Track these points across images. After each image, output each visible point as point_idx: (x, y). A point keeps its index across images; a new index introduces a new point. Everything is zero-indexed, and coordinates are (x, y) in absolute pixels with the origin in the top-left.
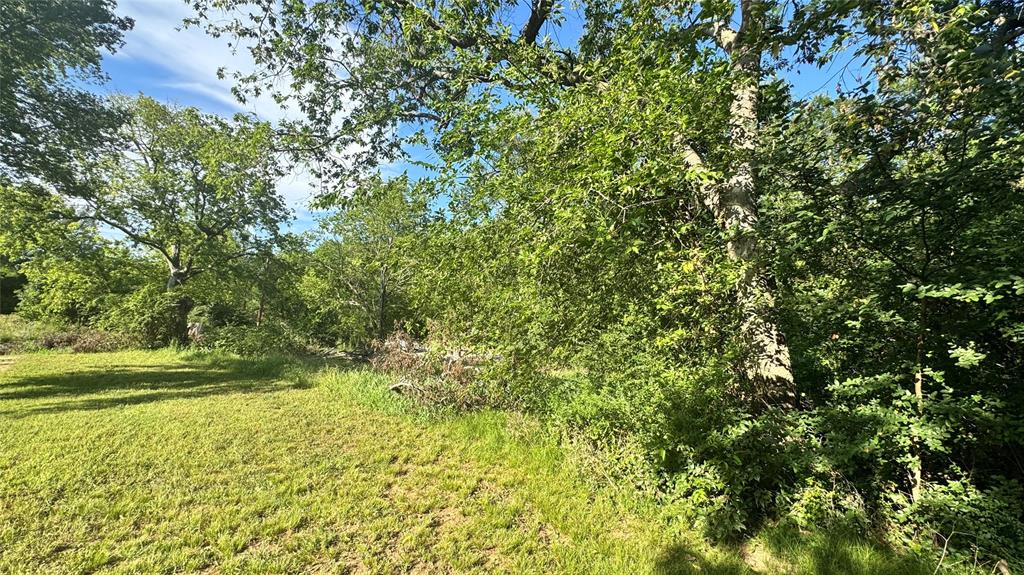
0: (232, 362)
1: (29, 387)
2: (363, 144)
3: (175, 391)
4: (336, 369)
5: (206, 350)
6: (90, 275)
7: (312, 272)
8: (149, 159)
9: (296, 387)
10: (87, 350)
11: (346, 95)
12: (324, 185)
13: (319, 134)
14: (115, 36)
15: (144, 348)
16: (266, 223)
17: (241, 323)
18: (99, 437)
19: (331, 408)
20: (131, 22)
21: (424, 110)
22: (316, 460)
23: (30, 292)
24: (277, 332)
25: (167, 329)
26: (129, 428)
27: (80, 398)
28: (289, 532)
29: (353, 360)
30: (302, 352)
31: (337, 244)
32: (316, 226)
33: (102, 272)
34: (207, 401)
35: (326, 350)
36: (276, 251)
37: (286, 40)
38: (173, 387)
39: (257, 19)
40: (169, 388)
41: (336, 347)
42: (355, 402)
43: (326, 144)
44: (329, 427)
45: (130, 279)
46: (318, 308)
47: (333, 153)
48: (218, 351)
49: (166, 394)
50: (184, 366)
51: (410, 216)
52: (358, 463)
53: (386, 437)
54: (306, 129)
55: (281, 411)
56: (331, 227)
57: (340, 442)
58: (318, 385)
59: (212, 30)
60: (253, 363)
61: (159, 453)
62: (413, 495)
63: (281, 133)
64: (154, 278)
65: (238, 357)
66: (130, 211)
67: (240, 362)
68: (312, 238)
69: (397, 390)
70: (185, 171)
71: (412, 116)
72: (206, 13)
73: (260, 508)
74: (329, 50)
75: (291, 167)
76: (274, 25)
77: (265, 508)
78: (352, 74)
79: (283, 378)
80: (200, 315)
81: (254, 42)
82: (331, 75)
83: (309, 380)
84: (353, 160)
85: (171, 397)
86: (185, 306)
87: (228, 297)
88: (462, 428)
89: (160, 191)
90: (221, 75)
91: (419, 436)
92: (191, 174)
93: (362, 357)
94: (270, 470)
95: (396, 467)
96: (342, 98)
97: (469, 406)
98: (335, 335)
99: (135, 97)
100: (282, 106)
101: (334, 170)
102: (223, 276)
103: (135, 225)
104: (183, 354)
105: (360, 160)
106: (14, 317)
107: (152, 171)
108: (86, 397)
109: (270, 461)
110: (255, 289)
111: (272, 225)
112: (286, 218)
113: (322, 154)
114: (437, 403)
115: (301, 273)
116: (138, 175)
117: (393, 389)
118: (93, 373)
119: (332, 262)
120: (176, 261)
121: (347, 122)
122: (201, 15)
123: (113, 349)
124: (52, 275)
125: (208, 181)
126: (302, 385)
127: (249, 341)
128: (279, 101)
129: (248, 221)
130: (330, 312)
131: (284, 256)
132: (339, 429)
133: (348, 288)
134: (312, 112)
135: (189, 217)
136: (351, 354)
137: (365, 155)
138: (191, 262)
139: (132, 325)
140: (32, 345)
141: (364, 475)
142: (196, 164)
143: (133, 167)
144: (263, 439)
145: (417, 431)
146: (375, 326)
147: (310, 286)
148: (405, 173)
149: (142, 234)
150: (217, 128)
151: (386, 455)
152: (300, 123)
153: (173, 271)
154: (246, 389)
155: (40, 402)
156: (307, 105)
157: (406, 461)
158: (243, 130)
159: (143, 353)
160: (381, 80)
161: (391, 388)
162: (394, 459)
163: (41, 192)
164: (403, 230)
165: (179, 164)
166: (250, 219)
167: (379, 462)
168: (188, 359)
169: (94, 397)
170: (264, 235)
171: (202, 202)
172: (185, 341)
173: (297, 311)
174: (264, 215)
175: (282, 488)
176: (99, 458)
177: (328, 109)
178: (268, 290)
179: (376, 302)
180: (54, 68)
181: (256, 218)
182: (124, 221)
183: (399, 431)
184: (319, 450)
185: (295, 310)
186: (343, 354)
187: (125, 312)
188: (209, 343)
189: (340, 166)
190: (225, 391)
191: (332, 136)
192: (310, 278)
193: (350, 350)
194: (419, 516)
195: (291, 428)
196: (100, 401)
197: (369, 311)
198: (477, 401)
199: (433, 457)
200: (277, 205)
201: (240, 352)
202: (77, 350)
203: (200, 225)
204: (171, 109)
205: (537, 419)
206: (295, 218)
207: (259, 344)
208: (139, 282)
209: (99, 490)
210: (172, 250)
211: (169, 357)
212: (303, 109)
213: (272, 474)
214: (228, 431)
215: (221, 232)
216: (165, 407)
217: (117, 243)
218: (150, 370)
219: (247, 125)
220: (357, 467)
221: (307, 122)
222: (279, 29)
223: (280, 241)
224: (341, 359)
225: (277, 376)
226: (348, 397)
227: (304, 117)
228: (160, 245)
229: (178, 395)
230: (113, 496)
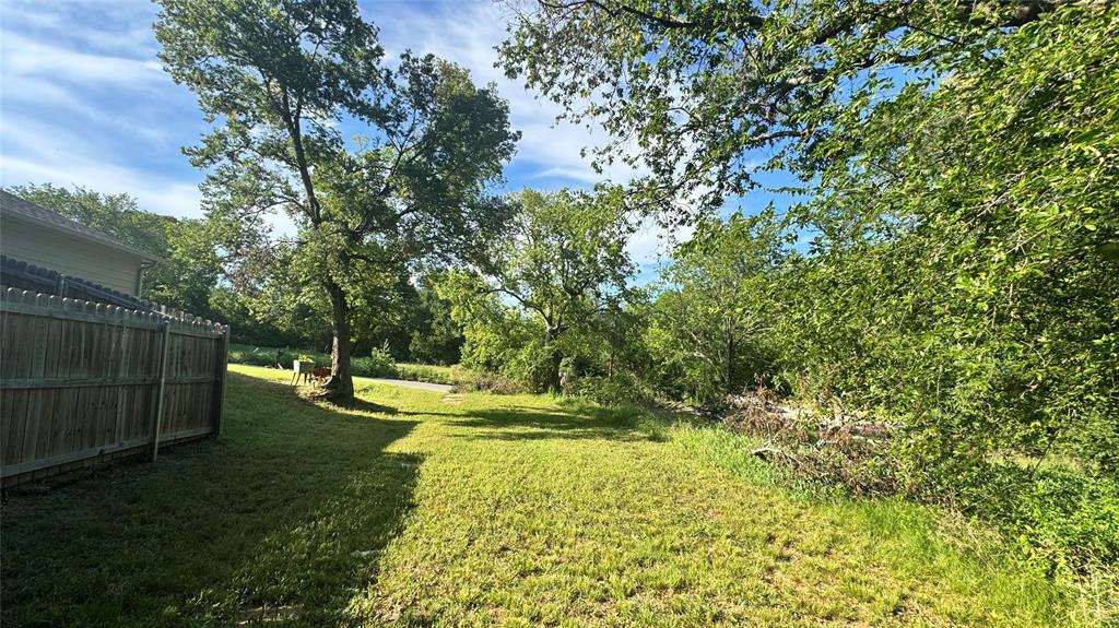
0: (594, 409)
1: (471, 419)
2: (710, 184)
3: (556, 431)
4: (689, 425)
5: (573, 397)
6: (499, 334)
7: (656, 323)
8: (530, 238)
9: (650, 439)
10: (499, 393)
11: (687, 141)
12: (670, 234)
13: (664, 185)
14: (511, 148)
15: (532, 393)
16: (615, 280)
17: (596, 374)
18: (514, 463)
19: (689, 466)
20: (519, 133)
21: (777, 128)
22: (682, 520)
23: (467, 348)
24: (627, 383)
25: (545, 380)
26: (531, 459)
27: (499, 430)
28: (671, 591)
29: (702, 416)
30: (651, 404)
31: (678, 293)
32: (658, 279)
33: (506, 331)
34: (581, 443)
35: (673, 403)
36: (623, 305)
37: (633, 103)
38: (555, 428)
39: (607, 96)
40: (552, 428)
41: (683, 401)
42: (713, 463)
43: (673, 193)
44: (690, 487)
45: (521, 337)
46: (663, 360)
47: (679, 201)
48: (582, 398)
49: (549, 433)
50: (560, 411)
51: (757, 254)
52: (729, 533)
53: (756, 510)
54: (652, 183)
55: (642, 461)
56: (672, 276)
57: (704, 505)
58: (672, 439)
59: (575, 118)
60: (611, 412)
61: (554, 485)
62: (804, 590)
63: (631, 192)
64: (536, 335)
65: (598, 405)
66: (520, 281)
67: (601, 411)
68: (654, 289)
69: (761, 455)
70: (554, 243)
71: (763, 139)
72: (571, 106)
73: (640, 557)
74: (671, 100)
75: (640, 222)
76: (621, 96)
77: (644, 558)
78: (692, 116)
79: (638, 429)
80: (566, 366)
81: (605, 117)
82: (672, 124)
83: (663, 434)
84: (700, 203)
85: (554, 436)
86: (557, 357)
87: (586, 350)
88: (857, 518)
89: (538, 262)
90: (583, 155)
91: (798, 516)
92: (558, 245)
93: (712, 413)
94: (641, 521)
95: (776, 548)
96: (684, 144)
97: (866, 490)
98: (681, 388)
99: (521, 192)
100: (635, 167)
101: (679, 218)
102: (583, 331)
103: (524, 293)
104: (558, 400)
105: (706, 202)
106: (460, 366)
107: (533, 247)
108: (502, 430)
109: (640, 512)
110: (606, 342)
111: (620, 280)
112: (631, 273)
113: (667, 203)
114: (815, 479)
115: (646, 325)
116: (524, 252)
117: (757, 454)
118: (504, 411)
119: (676, 311)
120: (550, 320)
121: (690, 167)
122: (568, 109)
123: (513, 393)
124: (479, 334)
125: (571, 248)
126: (655, 438)
127: (605, 390)
128: (631, 163)
129: (601, 280)
130: (674, 364)
131: (631, 308)
132: (701, 491)
133: (691, 339)
134: (657, 165)
135: (558, 281)
136: (699, 410)
137: (712, 195)
138: (560, 321)
139: (525, 374)
140: (469, 387)
141: (738, 549)
142: (562, 235)
143: (521, 247)
144: (630, 487)
145: (793, 510)
146: (723, 380)
147: (655, 338)
148: (771, 203)
149: (530, 299)
150: (581, 201)
151: (762, 531)
152: (647, 179)
153: (549, 328)
154: (609, 436)
155: (479, 430)
156: (651, 160)
157: (787, 544)
158: (601, 198)
159: (531, 396)
160: (724, 111)
161: (754, 452)
162: (771, 539)
163: (474, 275)
164: (749, 271)
165: (550, 238)
166: (602, 277)
167: (754, 538)
168: (561, 404)
169: (507, 430)
170: (614, 291)
171: (566, 268)
172: (558, 389)
173: (643, 363)
174: (614, 273)
175: (656, 542)
176: (517, 480)
177: (672, 158)
178: (618, 343)
179: (723, 353)
180: (479, 184)
181: (607, 275)
182: (517, 290)
183: (771, 505)
184: (684, 509)
185: (640, 361)
186: (690, 409)
187: (520, 362)
188: (575, 391)
189: (685, 212)
190: (592, 436)
191: (678, 184)
192: (654, 330)
193: (698, 405)
194: (819, 620)
195: (654, 481)
196: (511, 434)
197: (716, 363)
198: (877, 485)
199: (823, 548)
200: (624, 262)
201: (599, 401)
202: (493, 392)
203: (565, 287)
204: (544, 195)
205: (997, 528)
206: (639, 272)
207: (614, 394)
208: (527, 339)
209: (520, 507)
210: (547, 311)
211: (548, 402)
212: (649, 164)
213: (644, 525)
214: (600, 474)
215: (580, 292)
216: (554, 445)
217: (515, 308)
218: (538, 412)
219: (604, 192)
220: (728, 537)
221: (653, 176)
222: (626, 98)
223: (627, 295)
224: (689, 415)
225: (633, 426)
226: (705, 456)
227: (650, 172)
228: (539, 307)
229: (559, 435)
230: (530, 514)
